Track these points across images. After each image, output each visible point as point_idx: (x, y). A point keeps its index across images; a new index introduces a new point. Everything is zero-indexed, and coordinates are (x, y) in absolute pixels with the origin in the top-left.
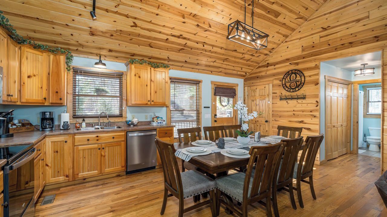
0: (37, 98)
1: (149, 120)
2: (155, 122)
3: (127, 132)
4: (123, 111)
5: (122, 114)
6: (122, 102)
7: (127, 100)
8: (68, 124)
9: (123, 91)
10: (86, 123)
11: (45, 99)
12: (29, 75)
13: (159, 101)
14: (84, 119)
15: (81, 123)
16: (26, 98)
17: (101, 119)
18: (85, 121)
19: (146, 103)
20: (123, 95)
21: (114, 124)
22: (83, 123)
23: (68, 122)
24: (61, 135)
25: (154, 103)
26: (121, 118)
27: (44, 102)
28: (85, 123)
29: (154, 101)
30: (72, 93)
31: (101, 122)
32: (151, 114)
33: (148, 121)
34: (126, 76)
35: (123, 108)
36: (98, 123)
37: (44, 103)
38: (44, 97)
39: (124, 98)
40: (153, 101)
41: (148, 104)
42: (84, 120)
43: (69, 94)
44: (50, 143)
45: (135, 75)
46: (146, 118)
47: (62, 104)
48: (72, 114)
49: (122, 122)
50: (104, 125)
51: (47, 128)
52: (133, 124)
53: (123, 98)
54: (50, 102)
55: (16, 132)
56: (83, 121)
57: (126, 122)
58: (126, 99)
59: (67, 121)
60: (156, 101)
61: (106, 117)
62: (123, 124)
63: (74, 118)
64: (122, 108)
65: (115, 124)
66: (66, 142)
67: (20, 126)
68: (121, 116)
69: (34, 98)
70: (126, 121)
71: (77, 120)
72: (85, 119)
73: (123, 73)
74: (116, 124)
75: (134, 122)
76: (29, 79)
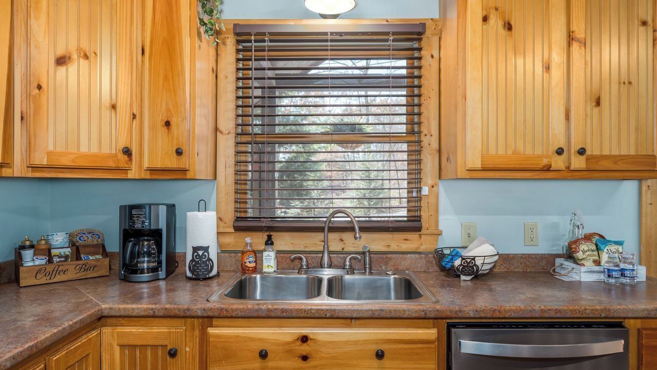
0: (94, 150)
1: (542, 248)
2: (589, 264)
3: (450, 326)
4: (423, 204)
5: (418, 219)
6: (419, 162)
7: (440, 151)
8: (210, 260)
9: (423, 109)
10: (278, 252)
11: (127, 152)
12: (60, 52)
13: (615, 152)
14: (270, 237)
15: (261, 252)
16: (51, 148)
17: (333, 236)
18: (272, 244)
19: (545, 161)
20: (424, 130)
21: (386, 263)
22: (265, 254)
23: (206, 249)
24: (154, 317)
25: (587, 159)
26: (413, 236)
27: (122, 165)
28: (272, 254)
29: (588, 152)
30: (233, 131)
31: (331, 249)
32: (554, 219)
33: (542, 257)
34: (435, 40)
35: (425, 191)
36: (323, 252)
37: (126, 171)
38: (122, 144)
39: (430, 142)
40: (582, 152)
41: (554, 167)
42: (269, 242)
43: (221, 132)
44: (117, 350)
45: (485, 19)
46: (532, 241)
47: (185, 171)
48: (230, 216)
49: (420, 253)
50: (345, 265)
51: (142, 272)
52: (470, 268)
53: (425, 140)
54: (146, 165)
55: (43, 281)
56: (267, 244)
57: (439, 255)
58: (435, 145)
59: (204, 244)
60: (596, 152)
61: (352, 229)
62: (421, 264)
63: (237, 229)
64: (419, 190)
65: (390, 259)
66: (173, 354)
67: (66, 257)
68: (413, 225)
69: (84, 149)
70: (436, 251)
71: (248, 240)
72: (275, 235)
73: (423, 25)
74: (391, 263)
75: (479, 262)
76: (62, 70)
